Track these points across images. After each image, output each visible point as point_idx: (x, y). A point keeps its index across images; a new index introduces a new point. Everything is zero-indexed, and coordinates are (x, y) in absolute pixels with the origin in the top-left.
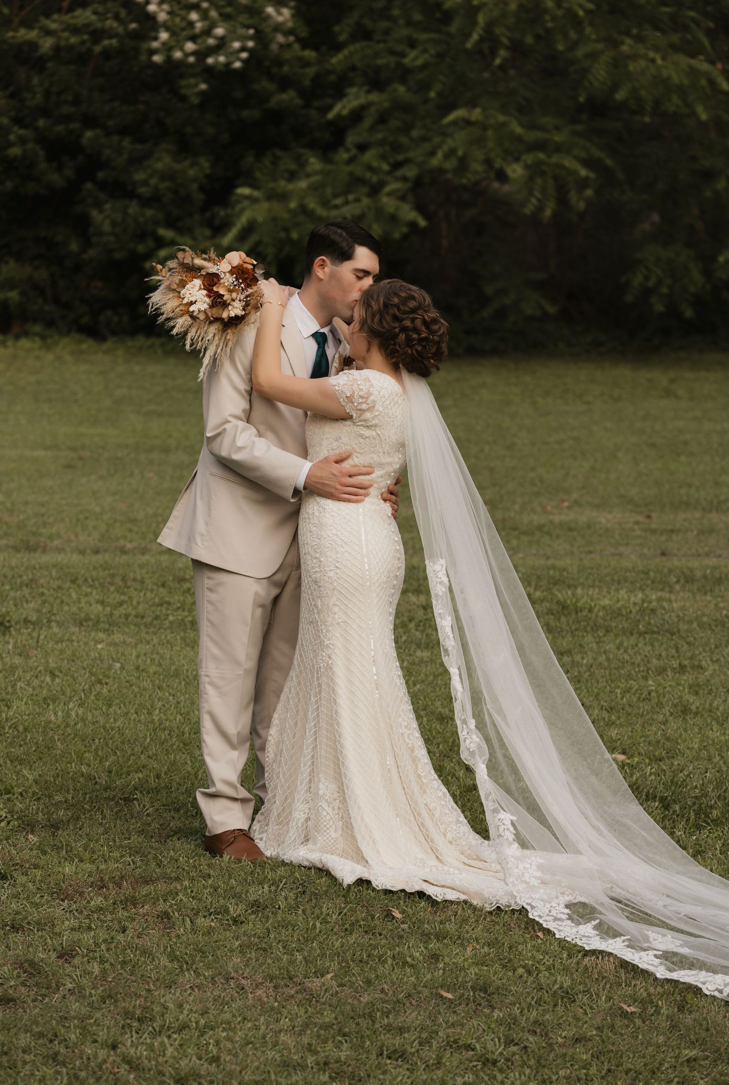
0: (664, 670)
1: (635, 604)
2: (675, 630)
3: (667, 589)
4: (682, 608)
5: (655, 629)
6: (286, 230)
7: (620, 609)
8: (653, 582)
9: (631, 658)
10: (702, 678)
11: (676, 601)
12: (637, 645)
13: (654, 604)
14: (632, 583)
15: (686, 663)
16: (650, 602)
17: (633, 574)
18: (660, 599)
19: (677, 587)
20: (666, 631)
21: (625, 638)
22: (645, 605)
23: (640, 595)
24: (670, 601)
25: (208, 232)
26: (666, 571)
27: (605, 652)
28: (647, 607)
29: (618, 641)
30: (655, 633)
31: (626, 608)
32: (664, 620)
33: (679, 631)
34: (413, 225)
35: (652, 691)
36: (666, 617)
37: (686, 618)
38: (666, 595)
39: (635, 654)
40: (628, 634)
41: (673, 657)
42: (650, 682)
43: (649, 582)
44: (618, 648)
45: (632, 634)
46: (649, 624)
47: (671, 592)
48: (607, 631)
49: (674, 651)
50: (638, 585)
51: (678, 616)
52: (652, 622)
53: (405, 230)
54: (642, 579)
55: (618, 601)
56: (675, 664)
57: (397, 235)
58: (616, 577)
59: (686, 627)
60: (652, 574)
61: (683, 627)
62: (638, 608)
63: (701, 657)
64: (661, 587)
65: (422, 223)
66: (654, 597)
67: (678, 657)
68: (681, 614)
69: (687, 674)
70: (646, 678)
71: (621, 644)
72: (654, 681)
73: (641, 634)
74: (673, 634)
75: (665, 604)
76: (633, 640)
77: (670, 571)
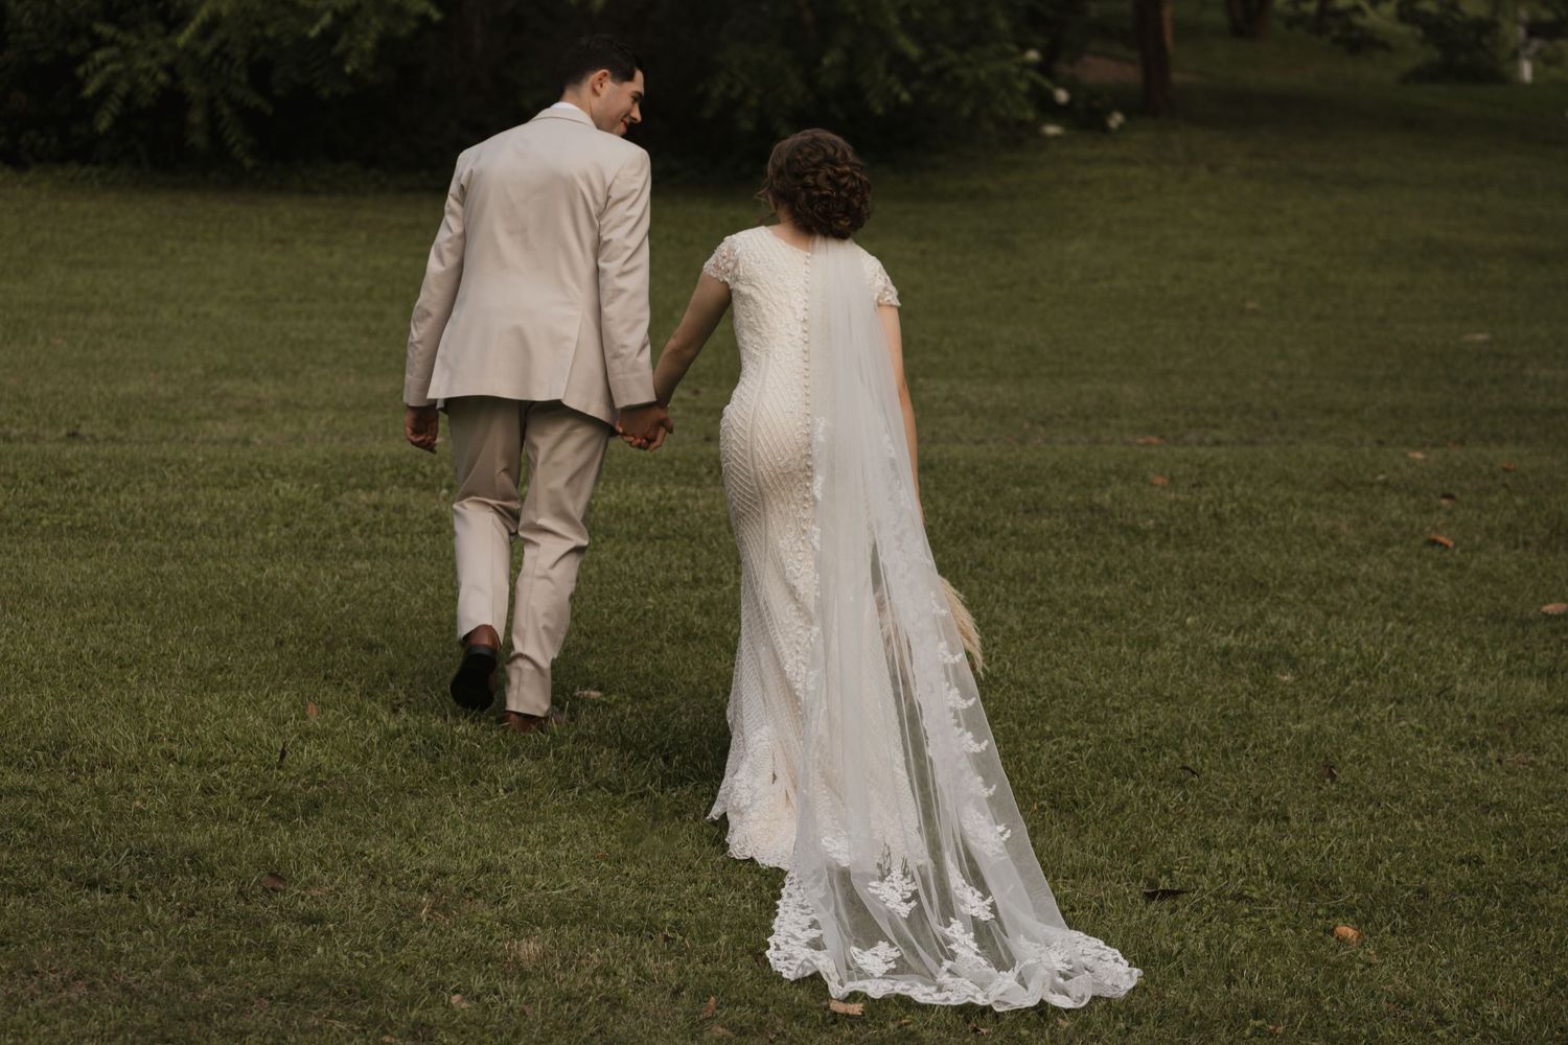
0: (672, 584)
1: (648, 501)
2: (697, 534)
3: (695, 482)
4: (709, 508)
5: (670, 533)
6: (260, 24)
7: (629, 509)
8: (677, 474)
9: (632, 570)
10: (718, 595)
11: (703, 497)
12: (642, 553)
13: (674, 502)
14: (649, 475)
15: (701, 575)
16: (670, 498)
17: (653, 464)
18: (683, 495)
19: (708, 481)
20: (686, 536)
21: (629, 545)
22: (662, 503)
23: (658, 490)
24: (696, 497)
25: (159, 28)
26: (695, 459)
27: (599, 563)
28: (665, 506)
29: (618, 548)
30: (670, 537)
31: (636, 507)
32: (684, 521)
33: (700, 536)
34: (424, 18)
35: (649, 610)
36: (688, 518)
37: (713, 519)
38: (691, 490)
39: (637, 565)
40: (634, 540)
41: (686, 568)
42: (650, 600)
43: (672, 474)
44: (618, 558)
45: (639, 539)
46: (664, 526)
47: (699, 486)
48: (608, 536)
49: (689, 561)
50: (657, 477)
51: (703, 517)
52: (668, 523)
53: (413, 25)
54: (663, 470)
55: (627, 498)
56: (687, 576)
57: (403, 32)
58: (630, 468)
59: (711, 530)
60: (677, 463)
61: (708, 531)
62: (652, 507)
63: (722, 569)
64: (686, 479)
65: (436, 16)
66: (674, 493)
67: (693, 569)
68: (707, 514)
69: (700, 590)
70: (645, 595)
71: (621, 552)
72: (655, 599)
73: (651, 539)
74: (692, 539)
75: (689, 502)
76: (639, 547)
77: (702, 460)
